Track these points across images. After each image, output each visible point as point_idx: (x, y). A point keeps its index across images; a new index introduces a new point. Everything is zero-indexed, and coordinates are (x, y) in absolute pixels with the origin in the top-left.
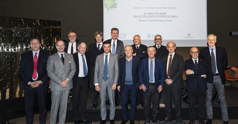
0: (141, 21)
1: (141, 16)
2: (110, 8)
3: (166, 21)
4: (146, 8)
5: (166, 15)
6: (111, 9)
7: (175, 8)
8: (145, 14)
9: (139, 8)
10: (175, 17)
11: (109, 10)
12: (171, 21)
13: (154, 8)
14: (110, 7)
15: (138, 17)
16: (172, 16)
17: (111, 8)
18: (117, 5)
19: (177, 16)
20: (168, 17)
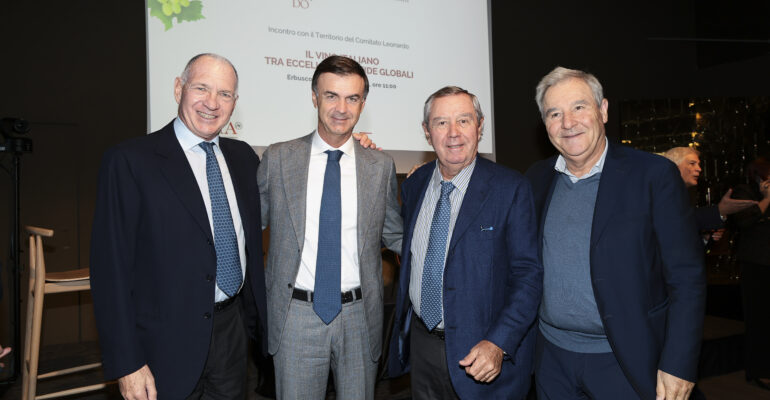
0: (295, 78)
1: (296, 63)
2: (175, 19)
3: (379, 85)
4: (312, 35)
5: (379, 67)
6: (179, 21)
7: (406, 47)
8: (308, 54)
9: (287, 32)
10: (405, 74)
11: (169, 26)
12: (395, 87)
13: (340, 38)
14: (174, 15)
15: (285, 63)
16: (398, 74)
17: (180, 17)
18: (204, 12)
19: (410, 75)
20: (385, 74)
